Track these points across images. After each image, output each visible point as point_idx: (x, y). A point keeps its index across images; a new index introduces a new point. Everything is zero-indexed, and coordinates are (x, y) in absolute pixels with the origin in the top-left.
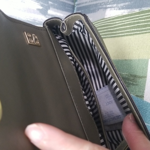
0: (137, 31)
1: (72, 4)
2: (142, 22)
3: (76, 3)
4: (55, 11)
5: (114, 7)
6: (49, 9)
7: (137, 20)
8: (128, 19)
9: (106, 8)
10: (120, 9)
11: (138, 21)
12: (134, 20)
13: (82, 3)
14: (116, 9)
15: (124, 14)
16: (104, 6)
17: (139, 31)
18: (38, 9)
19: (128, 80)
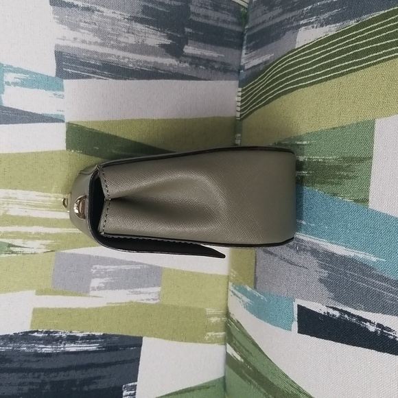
0: (353, 64)
1: (238, 29)
2: (362, 45)
3: (247, 27)
4: (199, 47)
5: (313, 23)
6: (187, 44)
7: (353, 42)
8: (337, 42)
9: (299, 27)
10: (322, 26)
11: (354, 44)
12: (348, 44)
13: (257, 25)
14: (315, 25)
15: (330, 34)
16: (295, 24)
17: (357, 64)
18: (163, 46)
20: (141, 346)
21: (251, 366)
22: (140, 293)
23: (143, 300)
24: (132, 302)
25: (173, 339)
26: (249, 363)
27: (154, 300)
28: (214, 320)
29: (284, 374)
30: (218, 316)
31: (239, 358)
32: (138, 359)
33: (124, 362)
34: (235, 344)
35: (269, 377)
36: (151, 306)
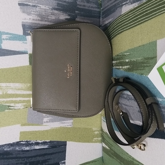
0: (146, 18)
1: (98, 10)
2: (149, 10)
3: (101, 9)
5: (128, 3)
6: (77, 18)
7: (145, 9)
8: (139, 10)
9: (123, 5)
10: (132, 4)
11: (146, 10)
12: (143, 10)
13: (106, 7)
14: (129, 4)
15: (135, 7)
16: (121, 5)
17: (147, 18)
18: (67, 19)
19: (143, 64)
20: (66, 145)
21: (113, 151)
22: (65, 123)
23: (66, 126)
24: (61, 127)
25: (79, 142)
26: (112, 150)
27: (70, 125)
28: (96, 133)
29: (126, 153)
30: (98, 131)
31: (108, 148)
32: (65, 151)
33: (59, 152)
34: (106, 142)
35: (121, 155)
36: (69, 128)
